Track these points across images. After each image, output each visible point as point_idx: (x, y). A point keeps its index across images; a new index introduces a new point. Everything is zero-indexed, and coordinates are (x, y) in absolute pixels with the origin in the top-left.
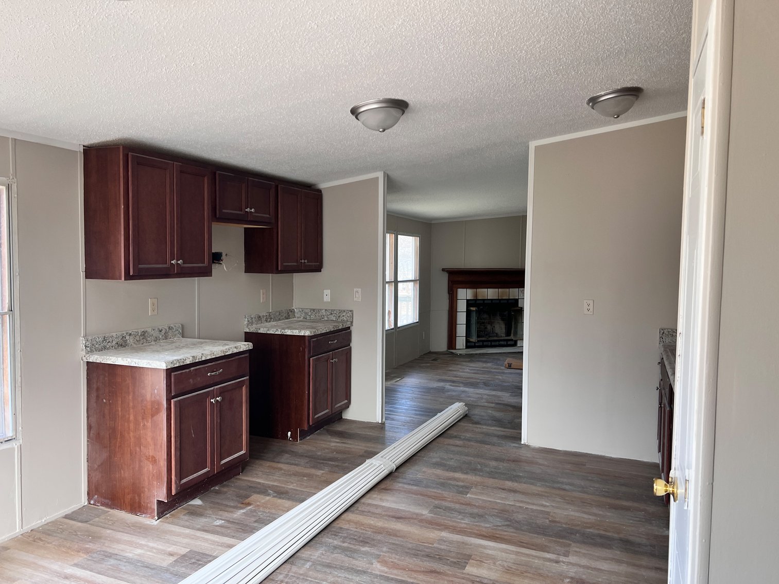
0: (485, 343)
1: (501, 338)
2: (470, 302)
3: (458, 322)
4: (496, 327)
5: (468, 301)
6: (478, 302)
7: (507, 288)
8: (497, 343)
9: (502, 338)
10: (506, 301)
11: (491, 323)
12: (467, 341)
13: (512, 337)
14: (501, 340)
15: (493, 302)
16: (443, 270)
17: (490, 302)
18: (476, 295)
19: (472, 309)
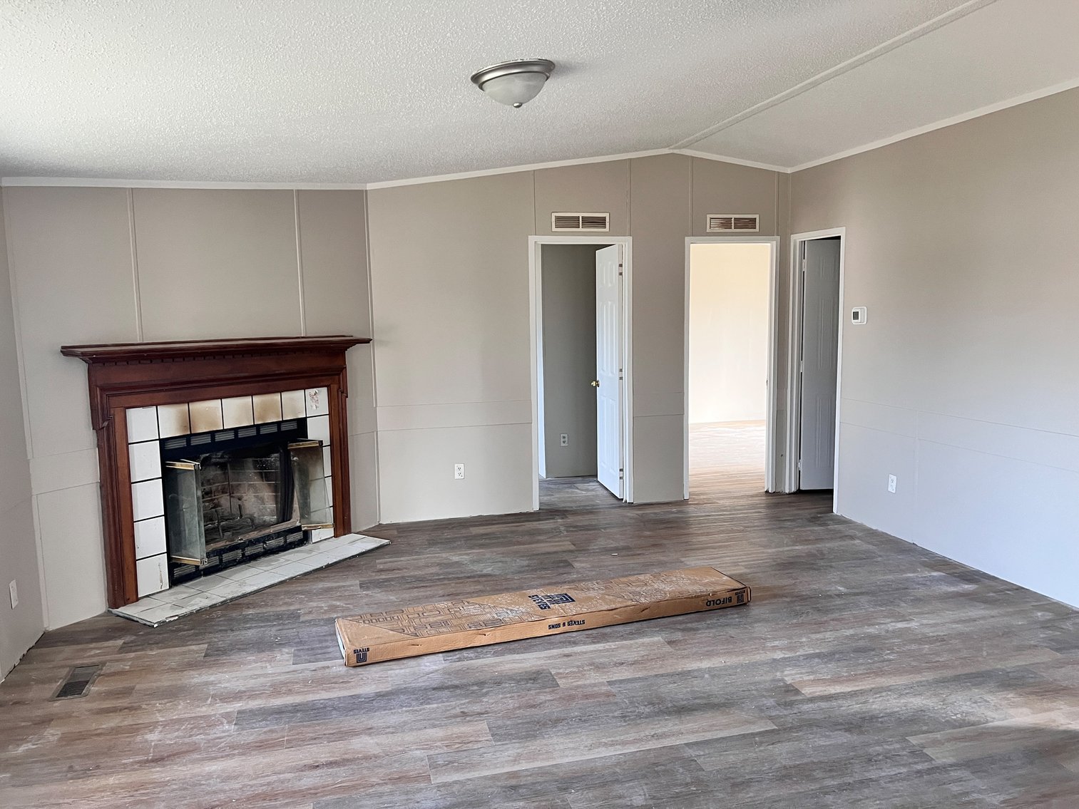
0: (226, 557)
1: (267, 531)
2: (171, 446)
3: (138, 515)
4: (245, 498)
5: (163, 442)
6: (195, 442)
7: (277, 392)
8: (259, 548)
9: (272, 530)
10: (274, 429)
11: (230, 490)
12: (172, 565)
13: (295, 521)
14: (269, 537)
15: (241, 435)
16: (67, 351)
17: (231, 436)
18: (189, 420)
19: (179, 465)
